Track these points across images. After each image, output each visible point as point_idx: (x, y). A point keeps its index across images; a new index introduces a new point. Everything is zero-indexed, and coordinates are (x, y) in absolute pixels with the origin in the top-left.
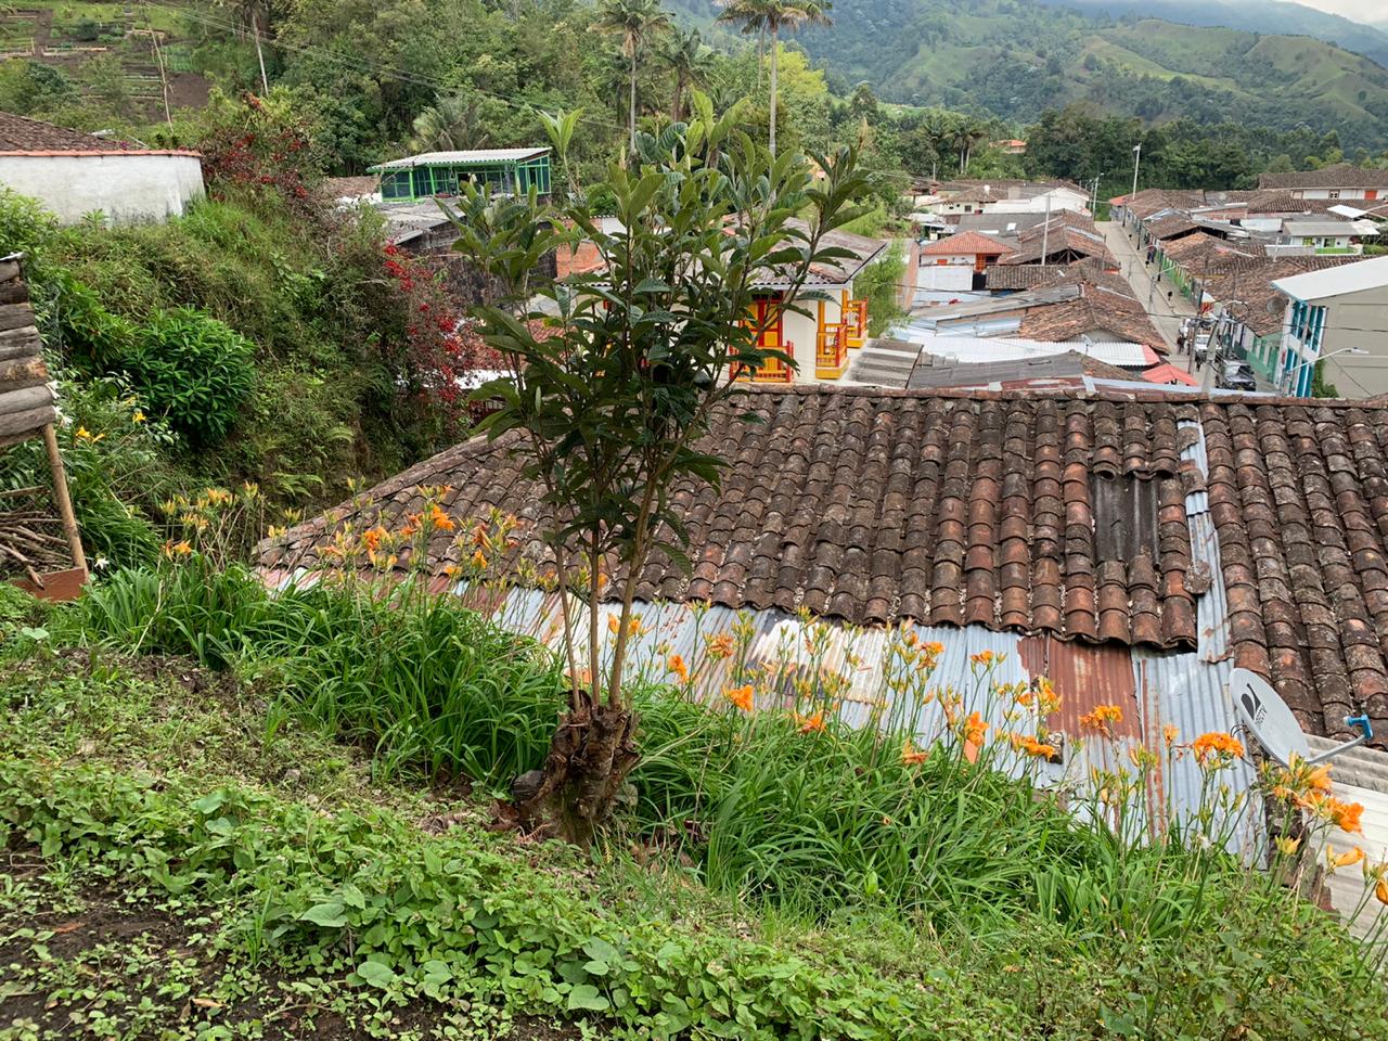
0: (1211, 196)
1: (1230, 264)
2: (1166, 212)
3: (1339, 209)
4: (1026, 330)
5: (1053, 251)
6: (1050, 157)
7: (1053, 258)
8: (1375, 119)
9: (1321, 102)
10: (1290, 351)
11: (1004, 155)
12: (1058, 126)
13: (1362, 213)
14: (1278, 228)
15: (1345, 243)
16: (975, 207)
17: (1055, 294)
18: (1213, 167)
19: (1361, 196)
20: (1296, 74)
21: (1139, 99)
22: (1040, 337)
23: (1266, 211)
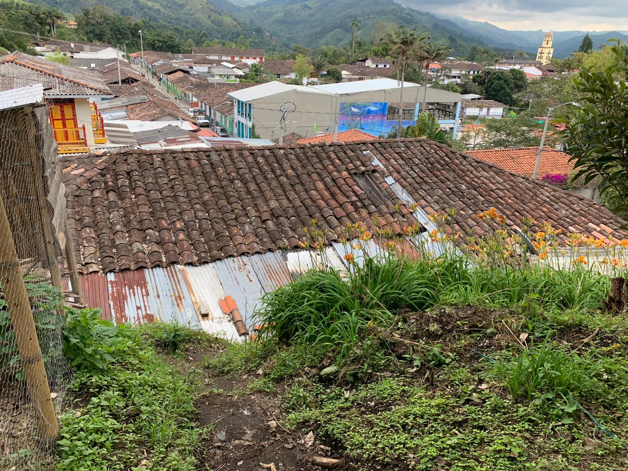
0: (176, 55)
1: (198, 86)
2: (161, 62)
3: (224, 63)
4: (132, 116)
5: (123, 78)
6: (91, 31)
7: (123, 81)
8: (216, 27)
9: (195, 18)
10: (239, 122)
11: (67, 28)
12: (91, 16)
13: (234, 66)
14: (207, 71)
15: (234, 78)
16: (69, 54)
17: (137, 99)
18: (165, 42)
19: (230, 59)
20: (183, 4)
21: (121, 7)
22: (142, 118)
23: (200, 63)
